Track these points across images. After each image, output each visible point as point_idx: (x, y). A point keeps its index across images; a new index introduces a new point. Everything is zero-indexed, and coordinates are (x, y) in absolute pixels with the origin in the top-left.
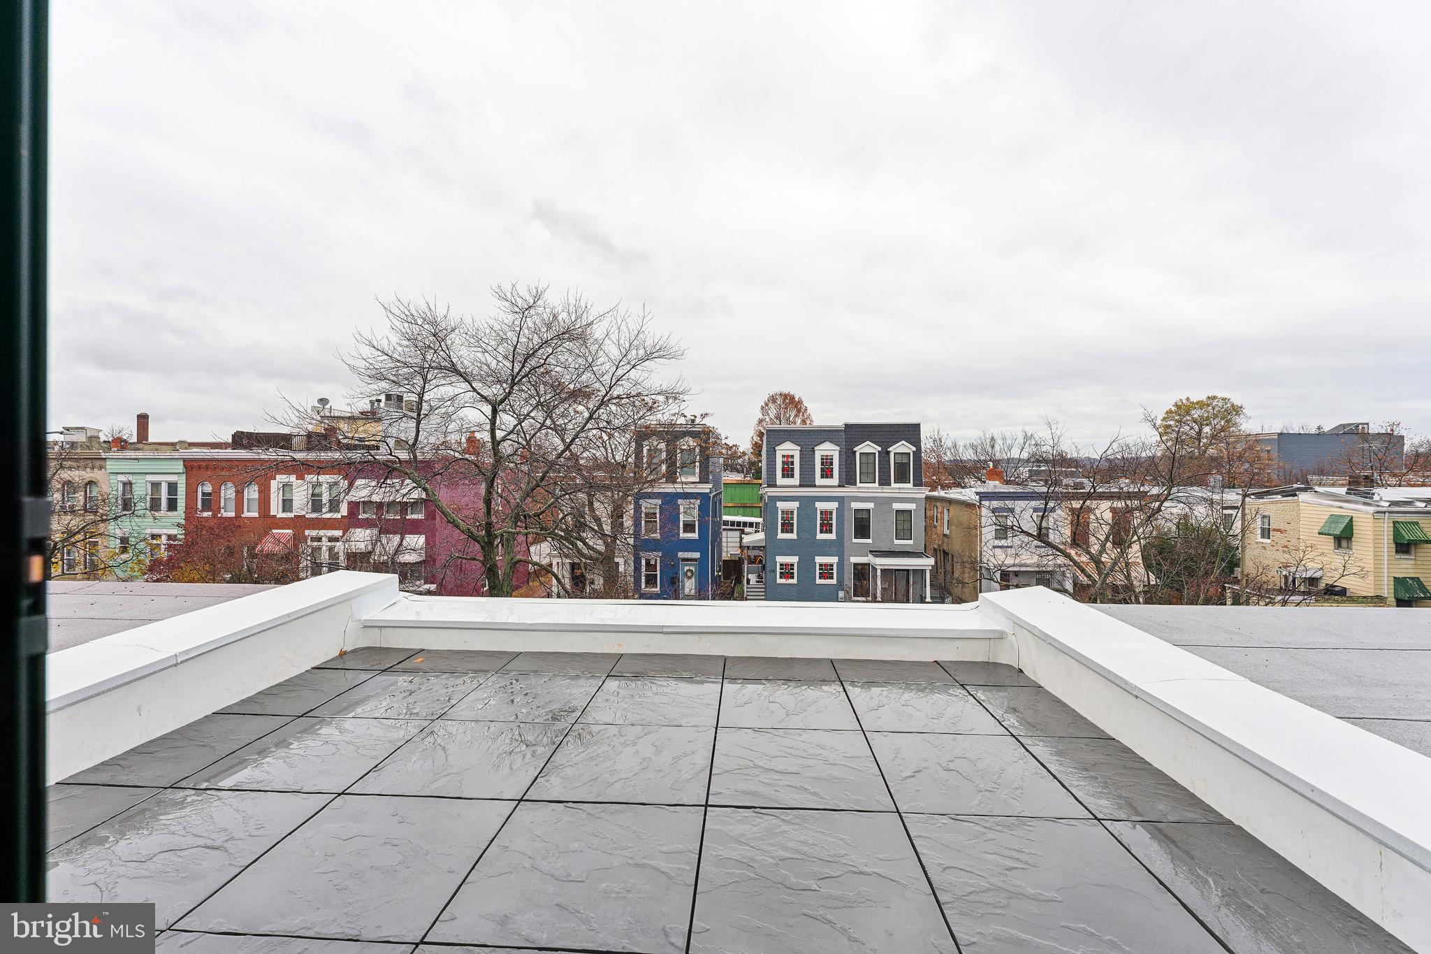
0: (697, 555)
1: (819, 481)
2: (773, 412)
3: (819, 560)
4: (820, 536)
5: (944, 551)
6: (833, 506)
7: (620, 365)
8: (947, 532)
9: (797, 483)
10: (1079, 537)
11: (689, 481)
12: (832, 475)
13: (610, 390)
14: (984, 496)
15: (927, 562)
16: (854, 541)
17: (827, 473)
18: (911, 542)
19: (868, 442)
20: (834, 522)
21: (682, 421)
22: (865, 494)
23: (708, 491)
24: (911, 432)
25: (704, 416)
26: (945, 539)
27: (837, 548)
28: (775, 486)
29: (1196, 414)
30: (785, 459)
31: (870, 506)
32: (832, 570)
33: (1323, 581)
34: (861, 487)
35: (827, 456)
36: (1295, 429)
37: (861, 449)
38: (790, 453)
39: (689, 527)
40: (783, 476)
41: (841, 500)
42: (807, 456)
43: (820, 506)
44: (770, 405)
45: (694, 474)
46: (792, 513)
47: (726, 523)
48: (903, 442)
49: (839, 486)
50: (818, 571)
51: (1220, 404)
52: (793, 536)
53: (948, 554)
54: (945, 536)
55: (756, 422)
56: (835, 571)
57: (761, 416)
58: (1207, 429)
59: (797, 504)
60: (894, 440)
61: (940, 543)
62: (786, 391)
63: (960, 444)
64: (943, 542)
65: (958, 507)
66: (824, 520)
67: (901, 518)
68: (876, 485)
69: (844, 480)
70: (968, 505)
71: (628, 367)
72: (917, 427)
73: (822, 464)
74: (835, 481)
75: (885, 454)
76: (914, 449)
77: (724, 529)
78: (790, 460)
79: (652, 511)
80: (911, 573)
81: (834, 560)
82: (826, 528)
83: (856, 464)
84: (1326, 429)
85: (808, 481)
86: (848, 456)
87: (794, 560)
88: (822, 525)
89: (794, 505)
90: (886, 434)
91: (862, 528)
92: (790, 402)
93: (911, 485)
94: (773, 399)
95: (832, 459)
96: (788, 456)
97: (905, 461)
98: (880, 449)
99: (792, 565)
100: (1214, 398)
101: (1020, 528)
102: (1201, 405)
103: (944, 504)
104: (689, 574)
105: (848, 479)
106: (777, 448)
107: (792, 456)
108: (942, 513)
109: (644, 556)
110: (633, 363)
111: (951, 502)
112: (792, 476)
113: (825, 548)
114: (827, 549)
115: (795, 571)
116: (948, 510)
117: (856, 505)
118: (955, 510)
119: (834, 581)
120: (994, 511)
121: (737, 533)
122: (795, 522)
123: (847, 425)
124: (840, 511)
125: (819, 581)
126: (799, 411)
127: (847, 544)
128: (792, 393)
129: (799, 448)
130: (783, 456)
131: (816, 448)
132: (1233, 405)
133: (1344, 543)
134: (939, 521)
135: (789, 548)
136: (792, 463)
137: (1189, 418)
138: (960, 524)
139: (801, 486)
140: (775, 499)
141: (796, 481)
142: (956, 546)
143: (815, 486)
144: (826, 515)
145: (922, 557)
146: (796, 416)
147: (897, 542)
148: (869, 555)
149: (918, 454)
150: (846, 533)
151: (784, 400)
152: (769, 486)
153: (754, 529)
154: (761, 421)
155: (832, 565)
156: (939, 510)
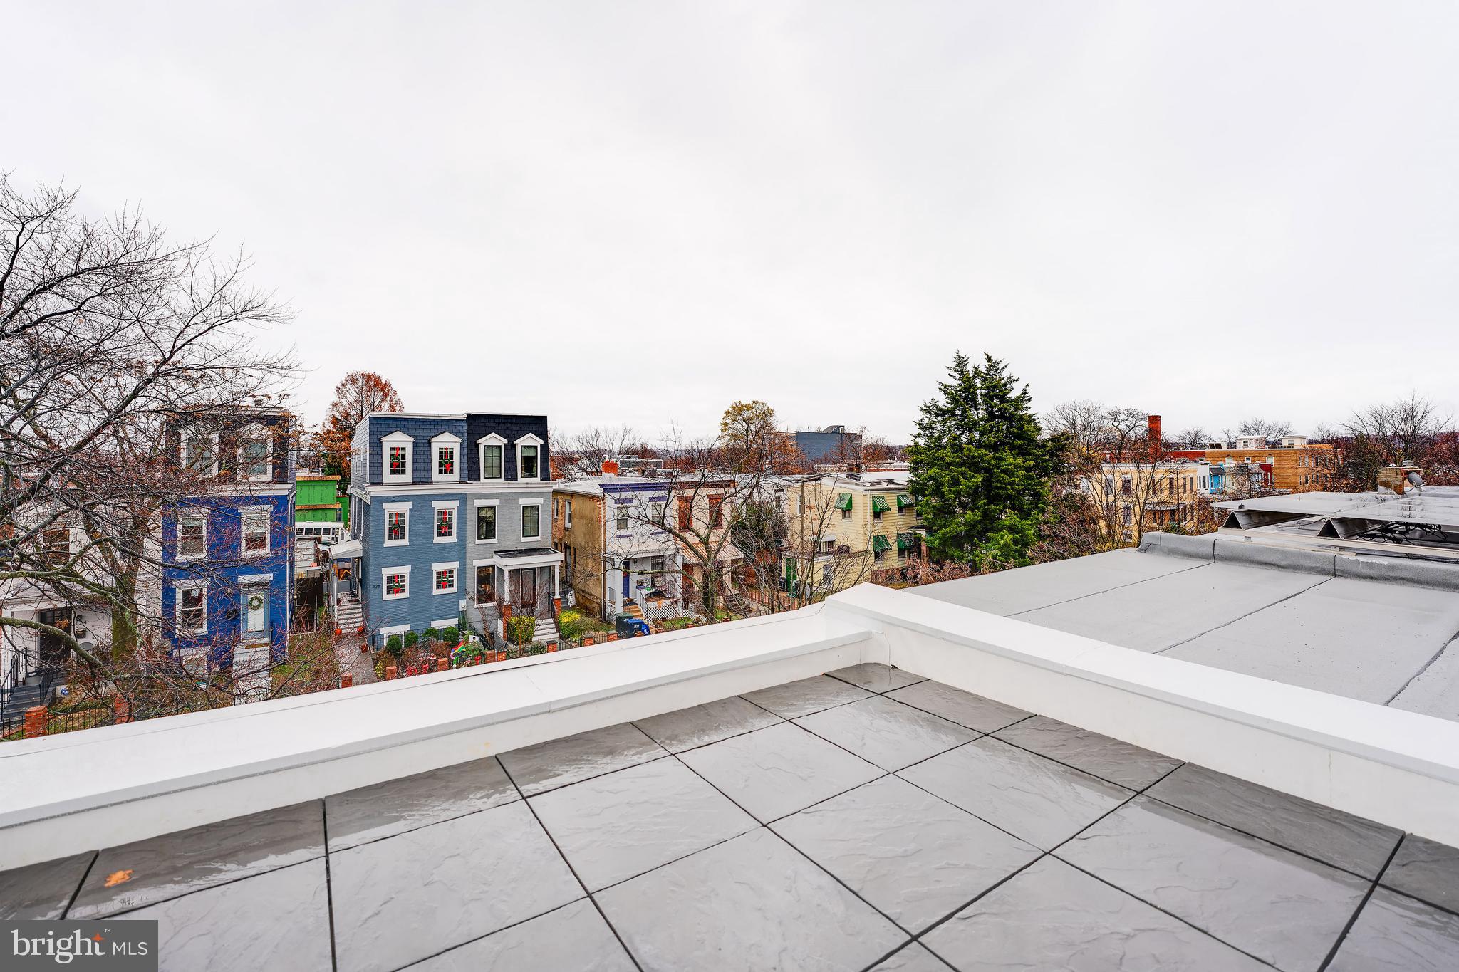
0: (268, 577)
1: (436, 477)
2: (352, 393)
3: (436, 567)
4: (438, 540)
5: (565, 545)
6: (453, 505)
7: (192, 322)
8: (568, 525)
9: (410, 480)
10: (686, 523)
11: (261, 481)
12: (452, 470)
13: (171, 356)
14: (607, 488)
15: (556, 558)
16: (478, 542)
17: (446, 468)
18: (538, 538)
19: (493, 434)
20: (454, 523)
21: (248, 401)
22: (490, 490)
23: (286, 493)
24: (538, 424)
25: (281, 397)
26: (567, 533)
27: (458, 552)
28: (381, 484)
29: (746, 414)
30: (394, 453)
31: (495, 502)
32: (452, 576)
33: (836, 543)
34: (486, 483)
35: (446, 449)
36: (805, 430)
37: (484, 442)
38: (401, 445)
39: (256, 541)
40: (392, 472)
41: (462, 498)
42: (422, 449)
43: (438, 505)
44: (349, 386)
45: (265, 472)
46: (403, 515)
47: (300, 531)
48: (531, 434)
49: (461, 482)
50: (435, 580)
51: (760, 407)
52: (405, 542)
53: (569, 548)
54: (566, 529)
55: (329, 405)
56: (455, 578)
57: (336, 399)
58: (752, 427)
59: (409, 505)
60: (520, 432)
61: (561, 537)
62: (369, 371)
63: (568, 436)
64: (564, 536)
65: (580, 500)
66: (443, 521)
67: (528, 513)
68: (502, 479)
69: (466, 476)
70: (592, 498)
71: (204, 328)
72: (543, 420)
73: (441, 457)
74: (456, 476)
75: (511, 447)
76: (542, 442)
77: (299, 540)
78: (401, 453)
79: (196, 523)
80: (538, 572)
81: (454, 566)
82: (445, 529)
83: (479, 458)
84: (822, 430)
85: (422, 477)
86: (471, 450)
87: (405, 570)
88: (439, 527)
89: (406, 507)
90: (513, 425)
91: (487, 527)
92: (375, 384)
93: (538, 479)
94: (353, 380)
95: (452, 452)
96: (398, 449)
97: (532, 453)
98: (506, 441)
99: (403, 576)
100: (757, 402)
101: (647, 517)
102: (749, 407)
103: (566, 497)
104: (255, 603)
105: (472, 473)
106: (383, 439)
107: (404, 449)
108: (563, 506)
109: (180, 586)
110: (211, 322)
111: (572, 495)
112: (403, 472)
113: (443, 553)
114: (446, 554)
115: (407, 583)
116: (570, 503)
117: (479, 503)
118: (577, 504)
119: (454, 590)
120: (617, 501)
121: (312, 544)
122: (407, 526)
123: (469, 415)
124: (462, 511)
125: (436, 592)
126: (386, 395)
127: (469, 546)
128: (377, 374)
129: (412, 439)
130: (392, 449)
131: (433, 440)
132: (768, 409)
133: (847, 514)
134: (560, 515)
135: (399, 556)
136: (403, 457)
137: (740, 417)
138: (582, 516)
139: (414, 483)
140: (380, 500)
141: (408, 477)
142: (579, 539)
143: (431, 483)
144: (445, 515)
145: (550, 553)
146: (383, 400)
147: (524, 539)
148: (495, 556)
149: (545, 447)
150: (468, 534)
151: (367, 382)
152: (373, 484)
153: (331, 536)
154: (335, 405)
155: (452, 572)
156: (560, 504)
